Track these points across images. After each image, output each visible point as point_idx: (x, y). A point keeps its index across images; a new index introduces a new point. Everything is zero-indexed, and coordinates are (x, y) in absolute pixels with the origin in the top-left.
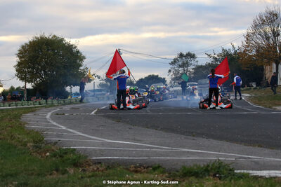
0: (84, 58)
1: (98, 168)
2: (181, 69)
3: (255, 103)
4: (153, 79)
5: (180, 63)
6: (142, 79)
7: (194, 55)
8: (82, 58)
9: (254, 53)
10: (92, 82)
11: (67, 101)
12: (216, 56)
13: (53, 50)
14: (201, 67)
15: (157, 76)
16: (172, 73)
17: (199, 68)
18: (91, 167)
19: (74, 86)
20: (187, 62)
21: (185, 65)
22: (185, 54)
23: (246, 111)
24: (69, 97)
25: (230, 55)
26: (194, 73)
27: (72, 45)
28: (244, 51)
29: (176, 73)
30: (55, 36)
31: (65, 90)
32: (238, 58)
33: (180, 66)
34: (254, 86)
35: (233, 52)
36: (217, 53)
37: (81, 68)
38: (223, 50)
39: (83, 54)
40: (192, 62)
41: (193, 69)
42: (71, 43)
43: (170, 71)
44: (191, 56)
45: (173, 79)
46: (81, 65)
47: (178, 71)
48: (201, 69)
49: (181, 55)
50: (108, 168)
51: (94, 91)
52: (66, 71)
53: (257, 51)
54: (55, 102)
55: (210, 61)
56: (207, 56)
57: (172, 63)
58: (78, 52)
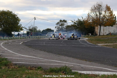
0: (20, 20)
1: (15, 67)
2: (60, 26)
3: (90, 42)
4: (49, 30)
5: (60, 24)
6: (44, 30)
7: (66, 21)
8: (19, 20)
9: (91, 21)
10: (23, 30)
11: (12, 38)
12: (75, 22)
13: (7, 16)
14: (69, 26)
15: (51, 29)
16: (57, 28)
17: (68, 27)
18: (12, 67)
19: (15, 32)
20: (63, 24)
21: (62, 25)
22: (62, 20)
23: (85, 45)
24: (13, 36)
25: (81, 21)
26: (66, 29)
27: (15, 15)
28: (87, 20)
29: (58, 28)
30: (8, 11)
31: (11, 33)
32: (84, 23)
33: (60, 25)
34: (90, 35)
35: (82, 20)
36: (76, 21)
37: (19, 24)
38: (78, 19)
39: (20, 19)
40: (65, 24)
41: (66, 27)
42: (15, 14)
43: (56, 27)
44: (65, 21)
45: (57, 31)
46: (19, 23)
47: (59, 27)
48: (69, 27)
49: (61, 21)
50: (19, 67)
51: (24, 34)
52: (12, 25)
53: (92, 20)
54: (7, 38)
55: (73, 24)
56: (71, 21)
57: (57, 24)
58: (18, 18)
